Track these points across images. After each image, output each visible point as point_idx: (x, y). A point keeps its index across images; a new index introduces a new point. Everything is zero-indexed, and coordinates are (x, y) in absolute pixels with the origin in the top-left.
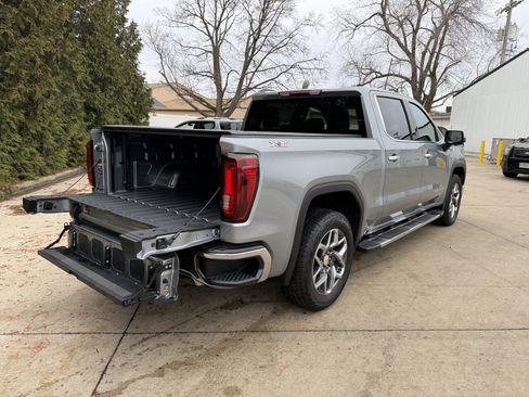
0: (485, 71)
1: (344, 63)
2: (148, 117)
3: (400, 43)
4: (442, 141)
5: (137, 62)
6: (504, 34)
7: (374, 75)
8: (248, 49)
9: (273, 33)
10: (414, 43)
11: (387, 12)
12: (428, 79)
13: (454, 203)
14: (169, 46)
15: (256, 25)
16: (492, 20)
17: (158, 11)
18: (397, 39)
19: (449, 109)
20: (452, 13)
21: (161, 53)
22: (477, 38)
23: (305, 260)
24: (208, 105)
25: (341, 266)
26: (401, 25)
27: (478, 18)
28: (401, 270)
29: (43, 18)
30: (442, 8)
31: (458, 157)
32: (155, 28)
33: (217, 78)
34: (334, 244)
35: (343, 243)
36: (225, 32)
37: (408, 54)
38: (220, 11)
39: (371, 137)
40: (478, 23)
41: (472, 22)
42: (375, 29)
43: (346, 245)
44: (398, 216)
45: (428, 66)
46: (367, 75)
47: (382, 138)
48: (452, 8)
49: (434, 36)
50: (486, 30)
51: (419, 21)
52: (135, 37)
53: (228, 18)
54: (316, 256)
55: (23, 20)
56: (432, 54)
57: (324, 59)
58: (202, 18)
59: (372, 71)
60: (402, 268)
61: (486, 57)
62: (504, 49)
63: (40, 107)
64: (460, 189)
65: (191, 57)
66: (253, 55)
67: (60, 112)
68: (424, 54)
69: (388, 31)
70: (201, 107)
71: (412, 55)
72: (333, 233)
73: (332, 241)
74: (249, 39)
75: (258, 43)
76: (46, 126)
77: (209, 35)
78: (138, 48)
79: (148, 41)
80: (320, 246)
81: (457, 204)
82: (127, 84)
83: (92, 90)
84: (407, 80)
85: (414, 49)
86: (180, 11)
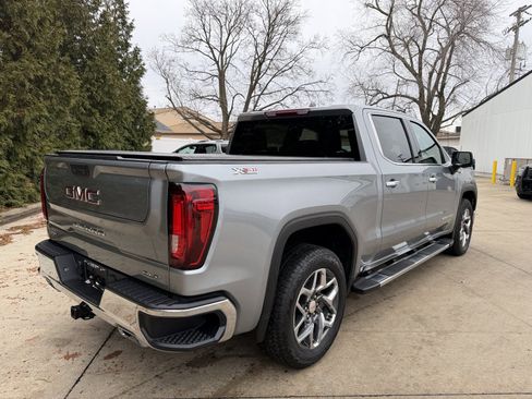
0: (495, 90)
1: (349, 84)
2: (150, 141)
3: (406, 64)
4: (449, 163)
5: (139, 86)
6: (512, 53)
7: (380, 96)
8: (253, 72)
9: (278, 57)
10: (420, 63)
11: (392, 33)
12: (435, 99)
13: (465, 230)
14: (176, 71)
15: (261, 49)
16: (499, 39)
17: (165, 37)
18: (403, 60)
19: (458, 129)
20: (459, 33)
21: (167, 77)
22: (484, 57)
23: (283, 309)
24: (214, 129)
25: (331, 312)
26: (407, 46)
27: (485, 37)
28: (405, 312)
29: (35, 43)
30: (448, 29)
31: (468, 181)
32: (161, 53)
33: (223, 102)
34: (320, 287)
35: (332, 285)
36: (231, 57)
37: (415, 74)
38: (225, 35)
39: (365, 160)
40: (485, 43)
41: (478, 41)
42: (381, 51)
43: (336, 287)
44: (402, 248)
45: (436, 86)
46: (374, 96)
47: (378, 161)
48: (458, 28)
49: (441, 56)
50: (494, 50)
51: (425, 42)
52: (138, 62)
53: (233, 42)
54: (298, 304)
55: (15, 45)
56: (439, 74)
57: (330, 81)
58: (208, 43)
59: (379, 92)
60: (406, 308)
61: (495, 77)
62: (513, 68)
63: (30, 132)
64: (471, 215)
65: (196, 81)
66: (258, 79)
67: (53, 137)
68: (431, 74)
69: (394, 52)
70: (207, 131)
71: (418, 76)
72: (319, 274)
73: (318, 283)
74: (255, 63)
75: (263, 67)
76: (36, 151)
77: (215, 60)
78: (141, 72)
79: (154, 66)
80: (303, 290)
81: (469, 231)
82: (128, 108)
83: (90, 114)
84: (415, 100)
85: (420, 69)
86: (185, 37)
